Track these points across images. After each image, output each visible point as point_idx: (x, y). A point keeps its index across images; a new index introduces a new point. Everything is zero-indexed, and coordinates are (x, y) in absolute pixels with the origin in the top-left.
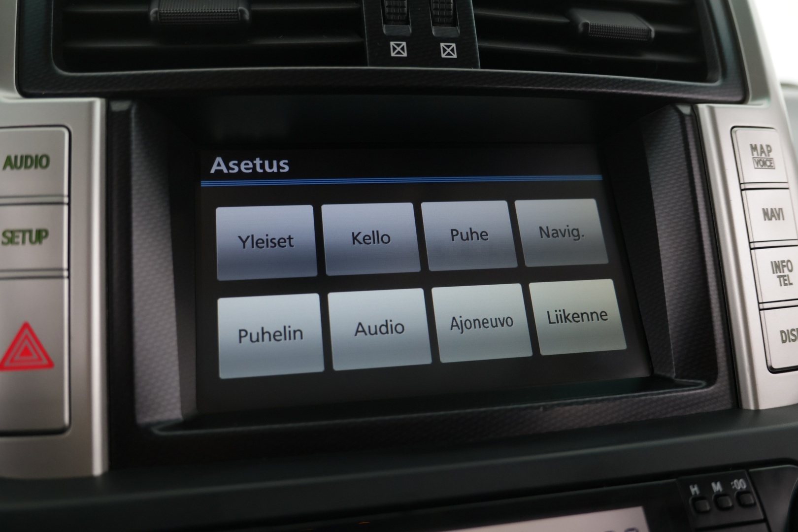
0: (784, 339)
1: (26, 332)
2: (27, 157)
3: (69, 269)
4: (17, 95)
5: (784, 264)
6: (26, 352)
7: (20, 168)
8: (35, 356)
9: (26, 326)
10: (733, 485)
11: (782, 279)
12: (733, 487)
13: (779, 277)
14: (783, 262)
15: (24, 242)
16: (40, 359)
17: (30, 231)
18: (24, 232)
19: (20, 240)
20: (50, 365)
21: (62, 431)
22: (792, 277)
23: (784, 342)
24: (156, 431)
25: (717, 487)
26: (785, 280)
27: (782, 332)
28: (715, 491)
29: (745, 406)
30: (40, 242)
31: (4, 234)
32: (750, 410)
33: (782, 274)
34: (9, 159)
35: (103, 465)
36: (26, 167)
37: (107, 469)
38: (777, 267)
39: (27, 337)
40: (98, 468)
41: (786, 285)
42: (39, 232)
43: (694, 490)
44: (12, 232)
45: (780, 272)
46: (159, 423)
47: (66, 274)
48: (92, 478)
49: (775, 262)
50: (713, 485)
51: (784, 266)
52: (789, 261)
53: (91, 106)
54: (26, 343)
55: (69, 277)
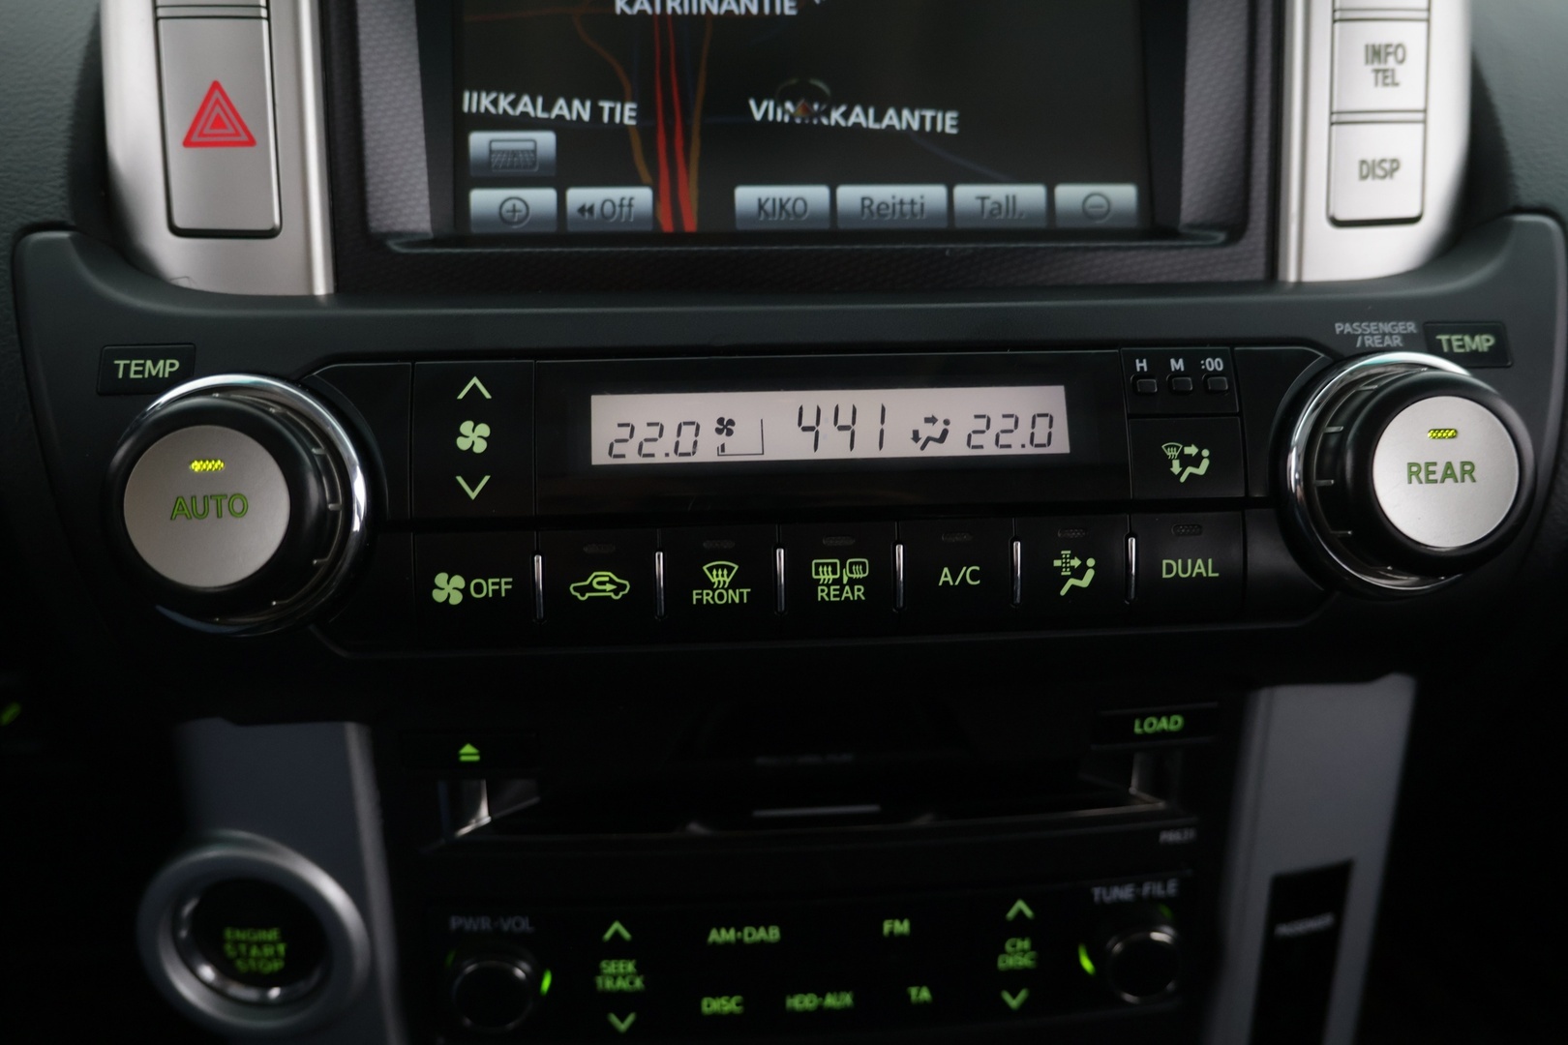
0: (1365, 172)
1: (217, 94)
3: (268, 7)
5: (1391, 50)
6: (218, 123)
8: (230, 129)
9: (216, 86)
10: (1204, 364)
11: (1380, 75)
12: (1203, 367)
13: (1377, 71)
14: (1388, 46)
16: (237, 134)
20: (251, 142)
21: (271, 234)
22: (1402, 73)
23: (1363, 177)
24: (394, 246)
25: (1177, 365)
26: (1385, 77)
27: (1363, 162)
28: (1173, 369)
29: (1281, 277)
32: (1285, 283)
33: (1382, 66)
35: (327, 283)
37: (332, 291)
38: (1376, 53)
39: (217, 102)
40: (321, 287)
41: (1385, 85)
43: (1142, 365)
45: (1380, 61)
46: (399, 235)
47: (264, 13)
48: (314, 297)
49: (1373, 46)
50: (1173, 361)
51: (1388, 54)
52: (1399, 46)
54: (218, 110)
55: (268, 19)
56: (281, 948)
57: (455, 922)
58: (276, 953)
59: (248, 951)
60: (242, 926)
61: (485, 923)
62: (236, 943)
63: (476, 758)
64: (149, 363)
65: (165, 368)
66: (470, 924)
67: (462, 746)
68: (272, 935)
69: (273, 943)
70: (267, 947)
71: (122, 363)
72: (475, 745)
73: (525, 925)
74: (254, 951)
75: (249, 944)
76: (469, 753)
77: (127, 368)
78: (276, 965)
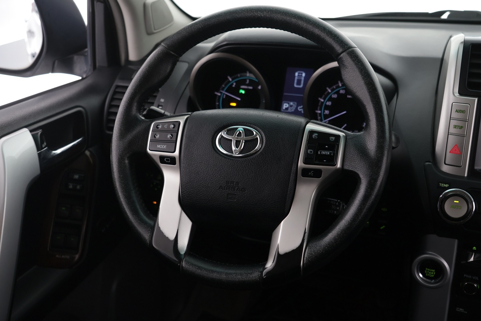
1: (456, 146)
2: (461, 110)
3: (466, 135)
4: (458, 95)
6: (455, 150)
7: (459, 112)
8: (457, 151)
15: (458, 128)
17: (459, 126)
18: (458, 126)
19: (457, 128)
20: (460, 154)
21: (460, 167)
24: (478, 171)
30: (461, 129)
31: (454, 126)
34: (457, 110)
36: (460, 113)
40: (466, 175)
42: (461, 126)
44: (455, 126)
47: (465, 136)
48: (464, 177)
53: (475, 100)
54: (456, 148)
55: (466, 137)
56: (434, 273)
57: (465, 275)
58: (433, 274)
59: (429, 272)
60: (429, 268)
61: (470, 277)
62: (427, 271)
63: (476, 249)
64: (444, 185)
65: (447, 186)
66: (467, 276)
67: (474, 247)
68: (434, 271)
69: (433, 272)
70: (432, 273)
71: (440, 184)
72: (476, 247)
73: (477, 278)
74: (430, 273)
75: (429, 271)
76: (474, 248)
77: (441, 185)
78: (433, 276)
